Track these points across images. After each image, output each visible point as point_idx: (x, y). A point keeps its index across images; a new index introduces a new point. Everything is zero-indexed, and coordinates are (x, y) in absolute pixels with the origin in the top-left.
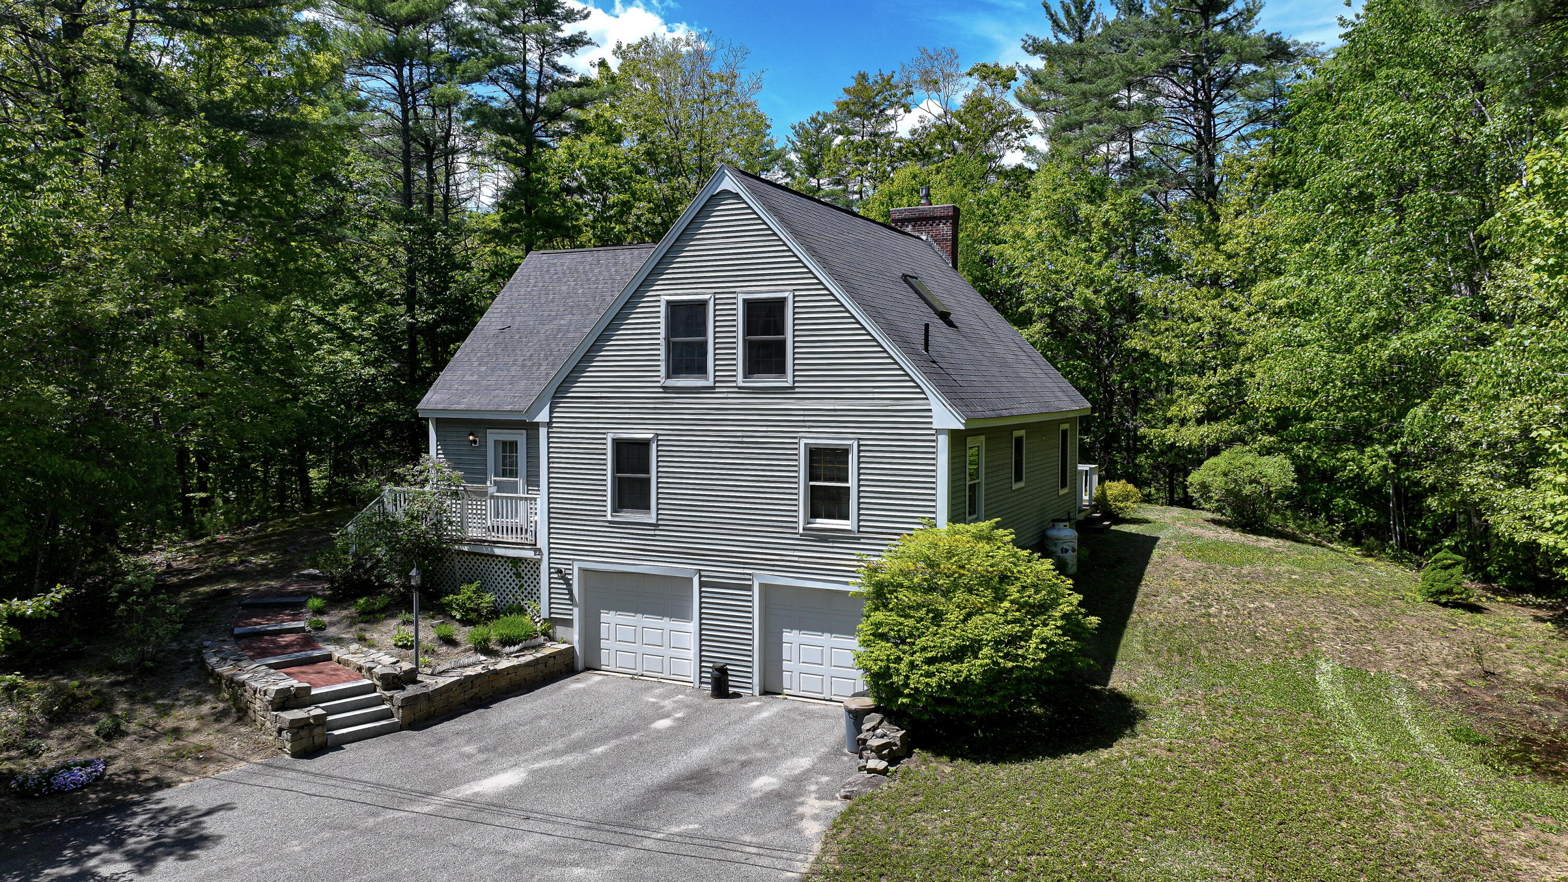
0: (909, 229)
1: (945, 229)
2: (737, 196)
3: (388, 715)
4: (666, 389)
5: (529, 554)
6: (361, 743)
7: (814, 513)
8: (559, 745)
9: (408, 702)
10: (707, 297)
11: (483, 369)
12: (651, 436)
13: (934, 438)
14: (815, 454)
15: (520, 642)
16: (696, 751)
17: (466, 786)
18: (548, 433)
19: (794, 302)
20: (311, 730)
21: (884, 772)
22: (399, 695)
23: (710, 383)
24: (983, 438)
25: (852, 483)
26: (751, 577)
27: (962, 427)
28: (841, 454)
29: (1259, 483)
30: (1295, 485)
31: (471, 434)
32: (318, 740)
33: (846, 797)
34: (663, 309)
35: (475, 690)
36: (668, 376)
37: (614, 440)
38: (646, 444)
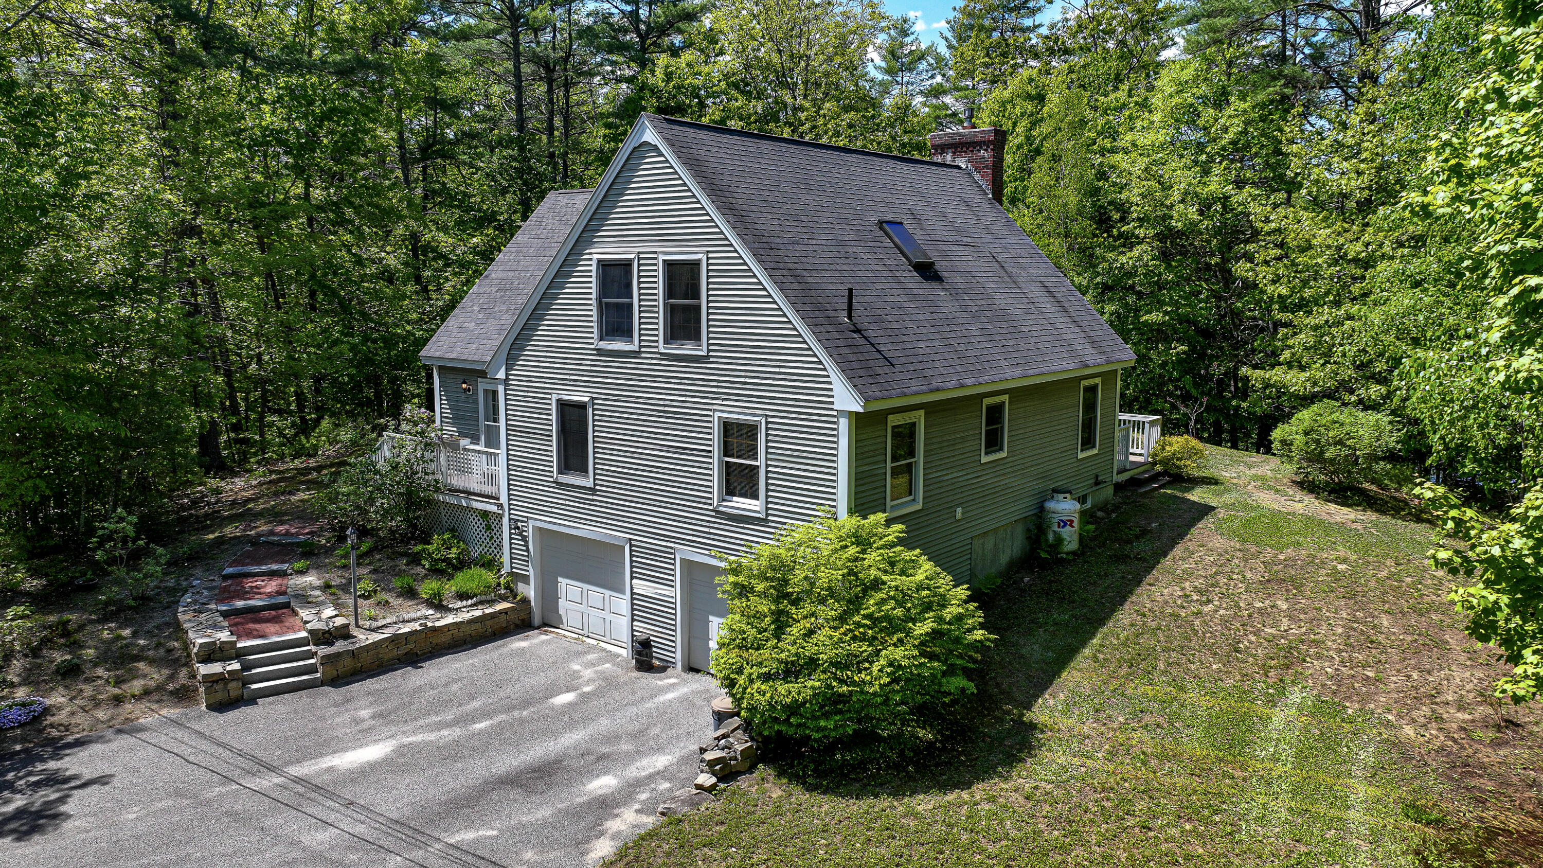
0: (949, 158)
1: (986, 154)
2: (655, 148)
3: (311, 670)
4: (600, 352)
5: (494, 509)
6: (277, 698)
7: (730, 491)
8: (449, 716)
9: (328, 660)
10: (632, 256)
11: (481, 316)
12: (587, 399)
13: (835, 419)
14: (728, 427)
15: (475, 595)
16: (568, 736)
17: (329, 757)
18: (506, 390)
19: (708, 265)
20: (226, 684)
21: (710, 789)
22: (323, 651)
23: (635, 348)
24: (922, 412)
25: (760, 462)
26: (672, 552)
27: (861, 410)
28: (751, 430)
29: (1344, 445)
30: (1399, 447)
31: (464, 382)
32: (233, 694)
33: (663, 814)
34: (594, 268)
35: (409, 647)
36: (601, 339)
37: (558, 400)
38: (582, 407)
